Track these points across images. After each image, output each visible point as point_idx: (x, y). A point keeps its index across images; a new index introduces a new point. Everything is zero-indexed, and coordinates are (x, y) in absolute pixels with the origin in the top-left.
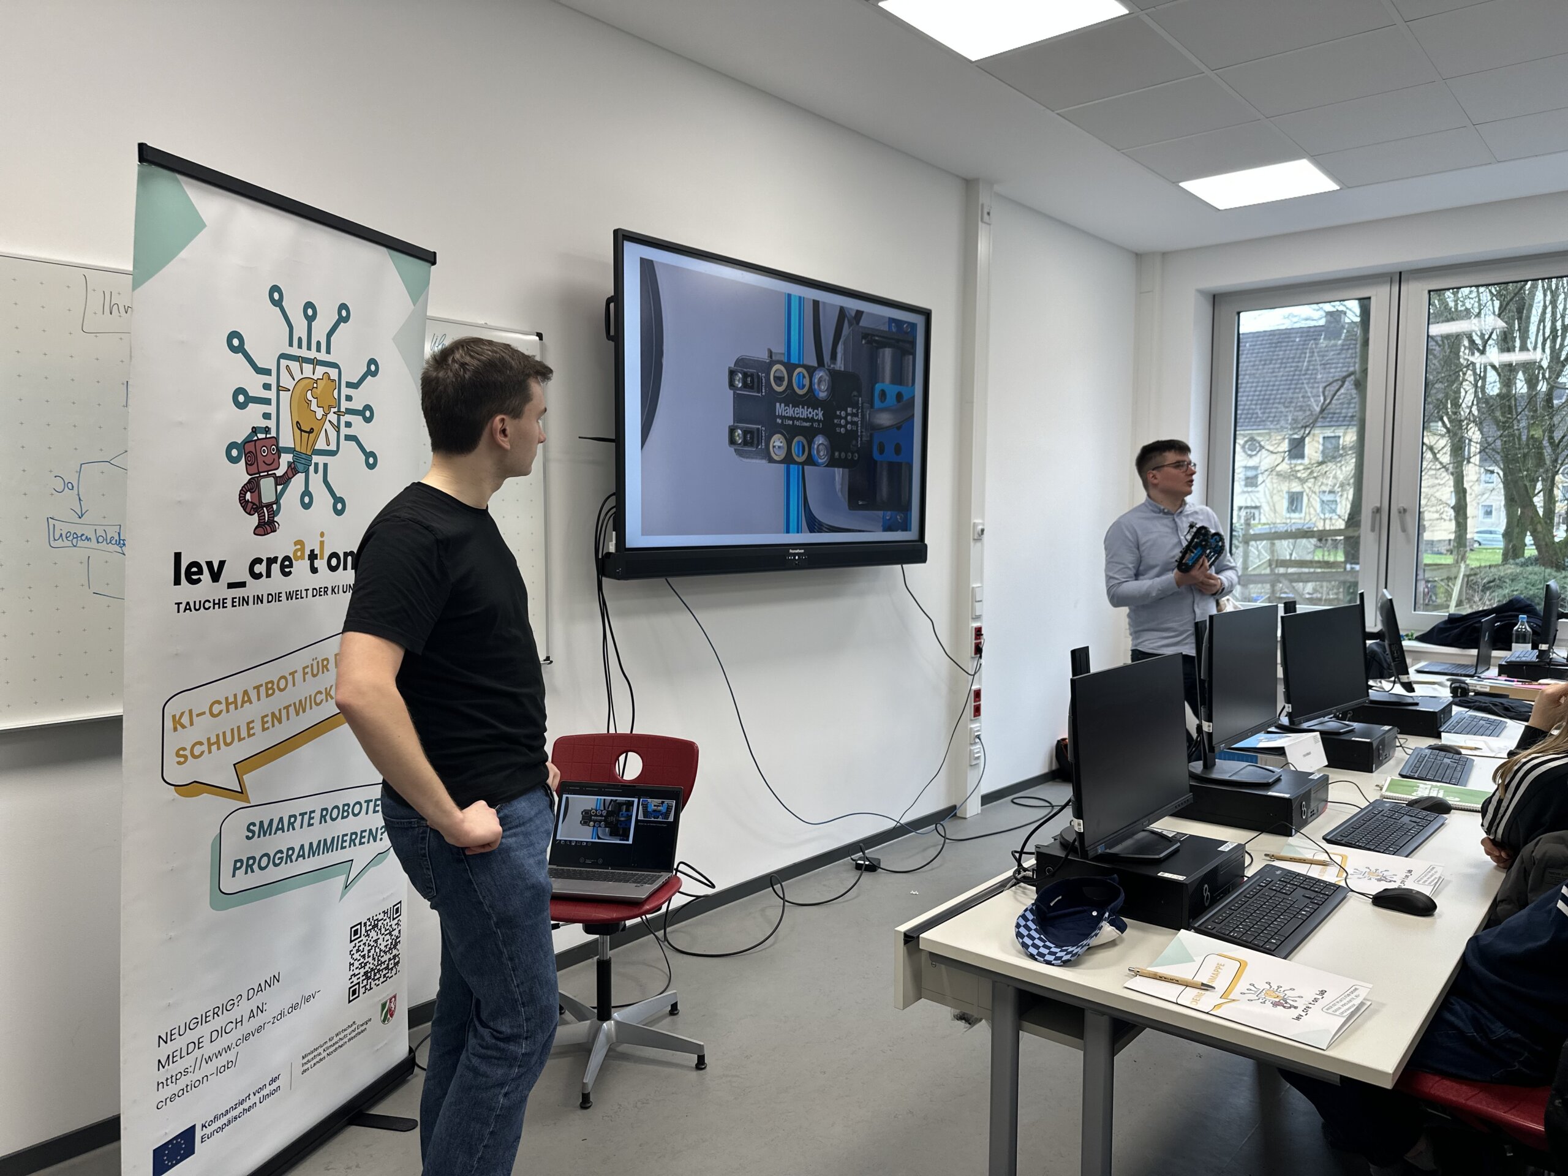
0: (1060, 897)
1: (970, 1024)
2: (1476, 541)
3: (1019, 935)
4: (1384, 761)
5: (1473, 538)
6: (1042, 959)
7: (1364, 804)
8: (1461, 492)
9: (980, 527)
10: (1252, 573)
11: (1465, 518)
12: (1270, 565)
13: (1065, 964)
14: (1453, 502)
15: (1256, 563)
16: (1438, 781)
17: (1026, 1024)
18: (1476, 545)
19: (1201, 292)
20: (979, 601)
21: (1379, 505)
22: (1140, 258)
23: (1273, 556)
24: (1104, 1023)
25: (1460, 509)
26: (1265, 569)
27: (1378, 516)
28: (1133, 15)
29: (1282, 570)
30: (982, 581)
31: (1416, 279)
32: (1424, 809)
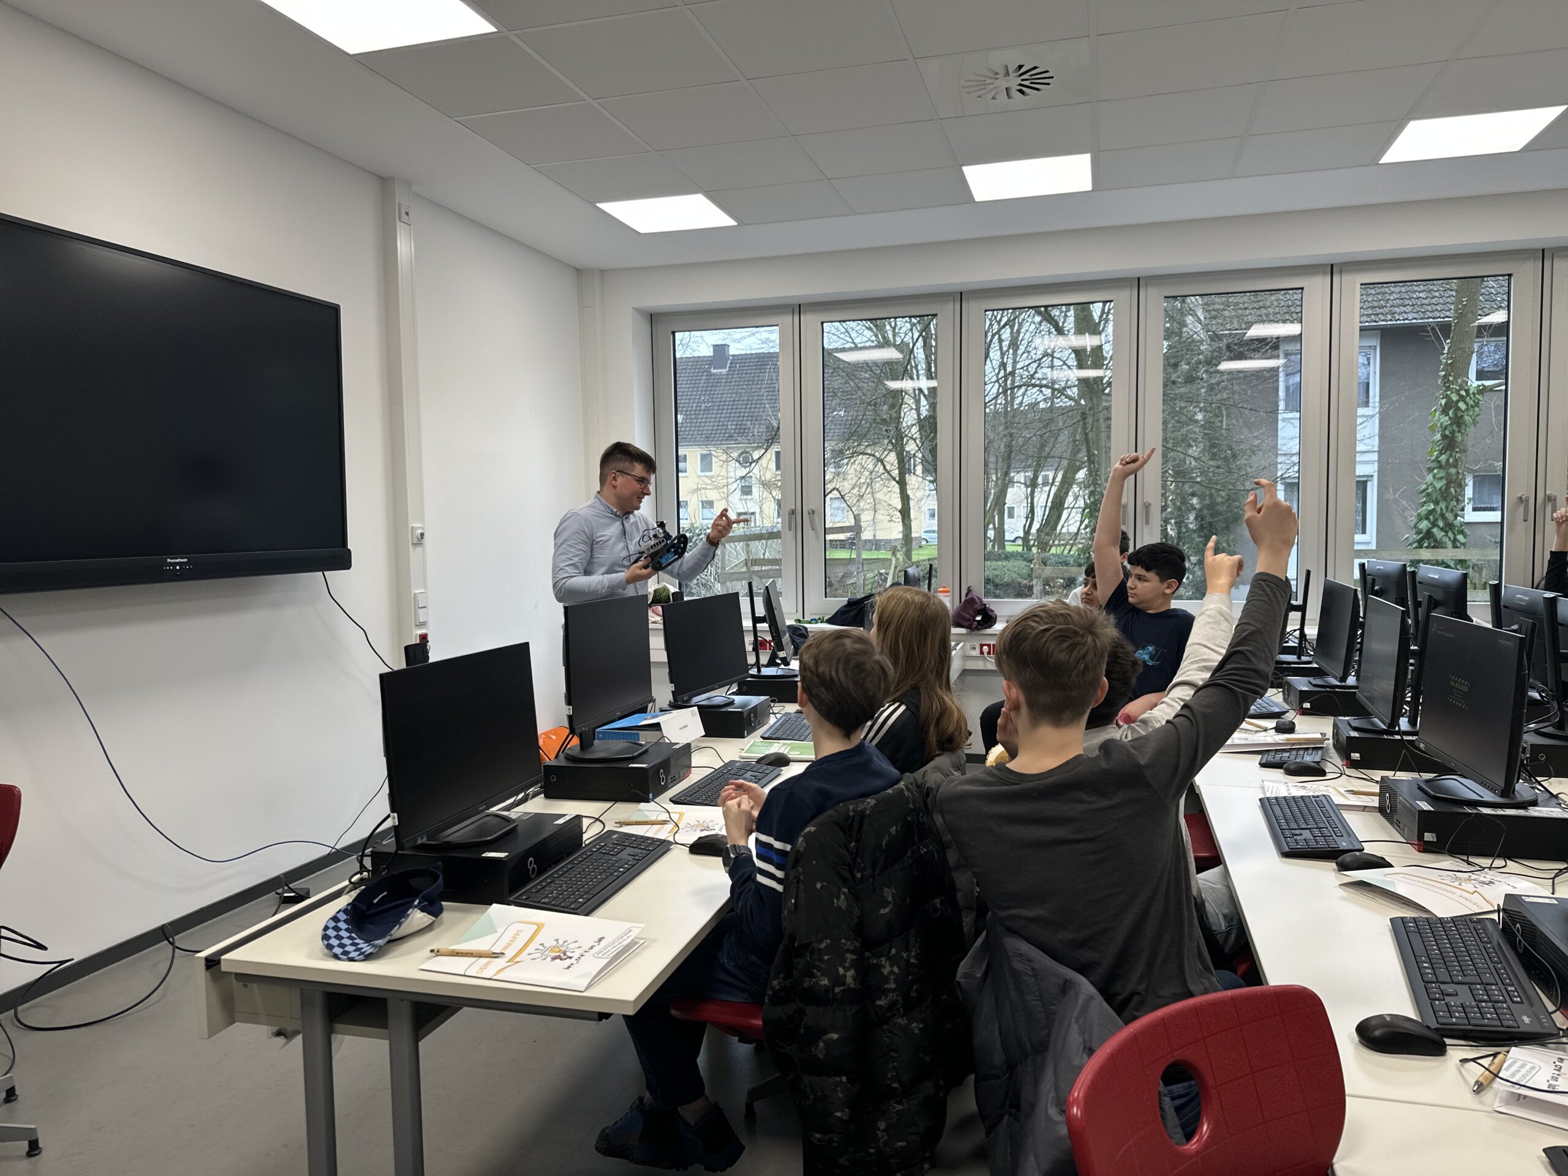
0: (385, 893)
1: (286, 1037)
2: (924, 539)
3: (326, 937)
4: (757, 727)
5: (920, 537)
6: (345, 957)
7: (718, 764)
8: (905, 498)
9: (420, 531)
10: (730, 571)
11: (910, 520)
12: (746, 565)
13: (368, 957)
14: (899, 507)
15: (734, 563)
16: (790, 739)
17: (338, 1026)
18: (924, 543)
19: (638, 310)
20: (422, 608)
21: (794, 508)
22: (579, 273)
23: (749, 556)
24: (406, 1010)
25: (905, 513)
26: (742, 568)
27: (793, 516)
28: (501, 34)
29: (757, 568)
30: (425, 587)
31: (811, 311)
32: (768, 764)
